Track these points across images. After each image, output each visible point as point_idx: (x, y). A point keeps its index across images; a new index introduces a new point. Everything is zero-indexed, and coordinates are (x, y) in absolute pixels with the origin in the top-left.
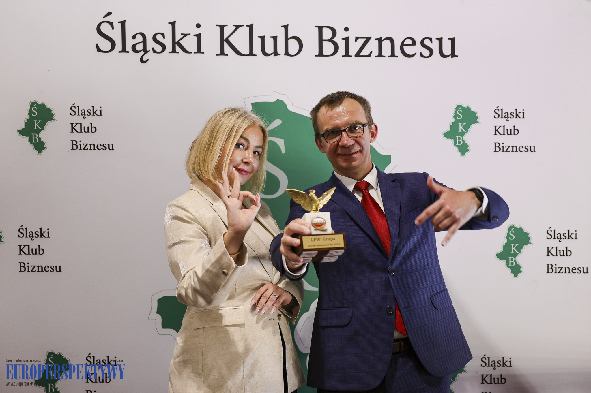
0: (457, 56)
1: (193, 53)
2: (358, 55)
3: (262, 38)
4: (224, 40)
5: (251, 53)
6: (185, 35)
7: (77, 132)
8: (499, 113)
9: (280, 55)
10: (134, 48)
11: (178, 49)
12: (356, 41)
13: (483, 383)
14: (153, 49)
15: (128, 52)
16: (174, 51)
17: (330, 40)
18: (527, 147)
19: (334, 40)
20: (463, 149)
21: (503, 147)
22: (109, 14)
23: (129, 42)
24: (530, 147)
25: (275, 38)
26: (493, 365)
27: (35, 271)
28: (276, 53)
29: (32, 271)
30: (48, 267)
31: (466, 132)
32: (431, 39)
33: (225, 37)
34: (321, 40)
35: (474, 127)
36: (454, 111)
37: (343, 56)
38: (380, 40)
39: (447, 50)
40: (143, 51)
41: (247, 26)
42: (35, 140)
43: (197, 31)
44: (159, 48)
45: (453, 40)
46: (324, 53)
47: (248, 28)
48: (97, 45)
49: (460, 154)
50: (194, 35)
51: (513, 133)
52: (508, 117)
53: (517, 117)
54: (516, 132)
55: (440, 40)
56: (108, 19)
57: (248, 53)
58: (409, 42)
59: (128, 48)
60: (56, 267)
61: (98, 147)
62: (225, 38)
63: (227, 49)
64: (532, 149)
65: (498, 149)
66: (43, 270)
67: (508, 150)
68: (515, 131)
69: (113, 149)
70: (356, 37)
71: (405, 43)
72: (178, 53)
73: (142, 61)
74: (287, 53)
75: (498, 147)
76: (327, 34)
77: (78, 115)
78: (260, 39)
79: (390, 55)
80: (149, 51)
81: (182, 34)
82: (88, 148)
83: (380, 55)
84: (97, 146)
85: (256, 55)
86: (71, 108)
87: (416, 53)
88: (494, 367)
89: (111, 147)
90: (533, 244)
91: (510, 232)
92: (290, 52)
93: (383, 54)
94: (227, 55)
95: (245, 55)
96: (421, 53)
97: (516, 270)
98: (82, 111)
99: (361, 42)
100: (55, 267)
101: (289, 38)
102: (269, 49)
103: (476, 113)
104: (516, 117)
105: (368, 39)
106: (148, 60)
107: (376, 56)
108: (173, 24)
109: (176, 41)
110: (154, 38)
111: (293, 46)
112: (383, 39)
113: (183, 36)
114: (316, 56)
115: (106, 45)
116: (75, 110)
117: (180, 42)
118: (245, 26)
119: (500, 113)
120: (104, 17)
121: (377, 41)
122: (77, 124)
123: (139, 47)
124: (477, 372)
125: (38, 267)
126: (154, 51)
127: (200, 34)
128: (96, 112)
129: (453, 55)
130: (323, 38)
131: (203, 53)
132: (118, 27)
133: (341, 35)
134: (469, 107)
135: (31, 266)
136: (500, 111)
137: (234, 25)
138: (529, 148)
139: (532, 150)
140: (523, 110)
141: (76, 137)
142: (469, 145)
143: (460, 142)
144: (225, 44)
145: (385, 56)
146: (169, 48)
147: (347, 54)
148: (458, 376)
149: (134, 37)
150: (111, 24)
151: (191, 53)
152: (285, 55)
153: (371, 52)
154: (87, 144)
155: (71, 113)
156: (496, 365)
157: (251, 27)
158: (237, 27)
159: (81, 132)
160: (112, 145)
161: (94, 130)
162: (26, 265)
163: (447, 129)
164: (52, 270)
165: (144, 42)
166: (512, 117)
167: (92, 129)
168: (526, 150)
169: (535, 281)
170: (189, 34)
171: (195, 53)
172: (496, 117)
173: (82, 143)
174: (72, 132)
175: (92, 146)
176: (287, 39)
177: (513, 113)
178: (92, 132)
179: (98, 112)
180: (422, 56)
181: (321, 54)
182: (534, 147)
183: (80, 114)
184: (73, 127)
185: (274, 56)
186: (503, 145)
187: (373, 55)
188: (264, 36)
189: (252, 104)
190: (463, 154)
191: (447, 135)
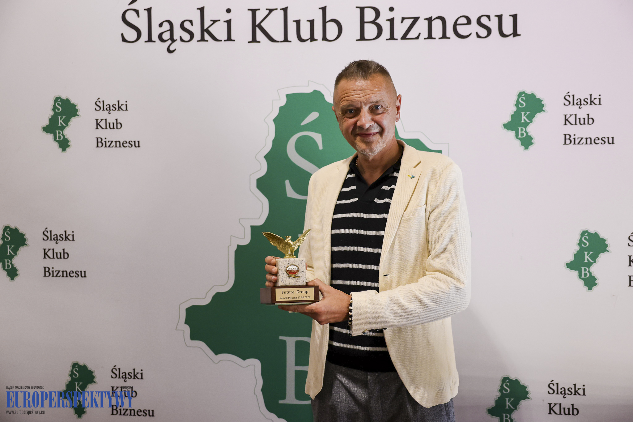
0: (520, 35)
1: (223, 41)
2: (404, 37)
3: (298, 22)
4: (256, 26)
5: (286, 40)
6: (214, 22)
7: (102, 128)
8: (570, 100)
9: (317, 40)
10: (160, 37)
11: (207, 36)
12: (402, 22)
13: (550, 413)
14: (181, 37)
15: (155, 42)
16: (203, 39)
17: (373, 22)
18: (603, 139)
19: (377, 21)
20: (527, 142)
21: (575, 139)
23: (156, 31)
24: (608, 138)
25: (312, 22)
26: (563, 392)
27: (60, 276)
28: (312, 39)
29: (56, 276)
30: (73, 272)
31: (530, 123)
32: (489, 17)
33: (257, 23)
34: (363, 22)
35: (539, 117)
36: (515, 98)
37: (387, 39)
38: (430, 20)
39: (508, 28)
40: (170, 40)
41: (281, 9)
42: (60, 137)
43: (227, 17)
44: (186, 37)
45: (515, 17)
46: (366, 37)
47: (282, 11)
48: (122, 34)
49: (523, 147)
50: (224, 21)
51: (586, 122)
52: (581, 105)
54: (591, 121)
55: (500, 17)
56: (133, 6)
57: (283, 39)
58: (464, 21)
59: (155, 37)
60: (81, 272)
63: (260, 35)
64: (611, 141)
65: (568, 142)
66: (68, 275)
67: (581, 143)
68: (589, 120)
69: (139, 146)
71: (458, 22)
72: (207, 41)
73: (170, 51)
74: (325, 38)
75: (568, 139)
76: (370, 15)
77: (103, 110)
78: (295, 23)
79: (441, 36)
80: (176, 40)
82: (113, 146)
83: (430, 37)
84: (123, 143)
85: (290, 42)
86: (96, 103)
87: (471, 33)
88: (564, 395)
89: (137, 144)
90: (611, 252)
91: (583, 238)
92: (329, 37)
93: (433, 36)
94: (259, 42)
95: (279, 42)
96: (477, 33)
97: (590, 282)
98: (107, 106)
99: (408, 22)
101: (327, 21)
102: (305, 34)
103: (542, 100)
104: (591, 104)
105: (416, 19)
106: (175, 50)
107: (425, 39)
108: (202, 10)
109: (205, 29)
110: (182, 26)
111: (332, 30)
112: (433, 19)
113: (212, 22)
114: (357, 40)
115: (131, 35)
116: (100, 105)
118: (279, 9)
120: (129, 4)
121: (426, 21)
122: (102, 120)
123: (166, 36)
124: (543, 400)
125: (63, 272)
126: (182, 40)
127: (231, 19)
128: (121, 107)
129: (515, 34)
130: (366, 20)
131: (234, 40)
132: (144, 15)
133: (385, 15)
134: (534, 93)
135: (56, 271)
136: (572, 97)
137: (267, 9)
138: (606, 140)
140: (600, 95)
141: (102, 133)
142: (533, 138)
143: (522, 134)
144: (258, 30)
145: (435, 38)
146: (197, 36)
147: (392, 37)
148: (520, 404)
149: (161, 25)
150: (137, 12)
151: (221, 41)
152: (323, 40)
153: (420, 34)
154: (112, 142)
155: (95, 108)
156: (566, 392)
157: (285, 10)
158: (271, 11)
159: (106, 128)
160: (139, 142)
161: (119, 126)
162: (51, 270)
163: (508, 119)
164: (77, 276)
165: (171, 30)
166: (585, 103)
167: (117, 125)
168: (603, 142)
169: (613, 296)
170: (219, 20)
171: (225, 41)
172: (566, 104)
173: (107, 140)
174: (97, 128)
175: (118, 143)
176: (324, 23)
177: (587, 99)
178: (117, 128)
179: (124, 107)
180: (478, 36)
181: (362, 38)
182: (613, 138)
183: (105, 109)
184: (98, 123)
185: (311, 41)
186: (574, 137)
187: (422, 37)
188: (300, 20)
189: (286, 95)
190: (526, 148)
191: (507, 126)
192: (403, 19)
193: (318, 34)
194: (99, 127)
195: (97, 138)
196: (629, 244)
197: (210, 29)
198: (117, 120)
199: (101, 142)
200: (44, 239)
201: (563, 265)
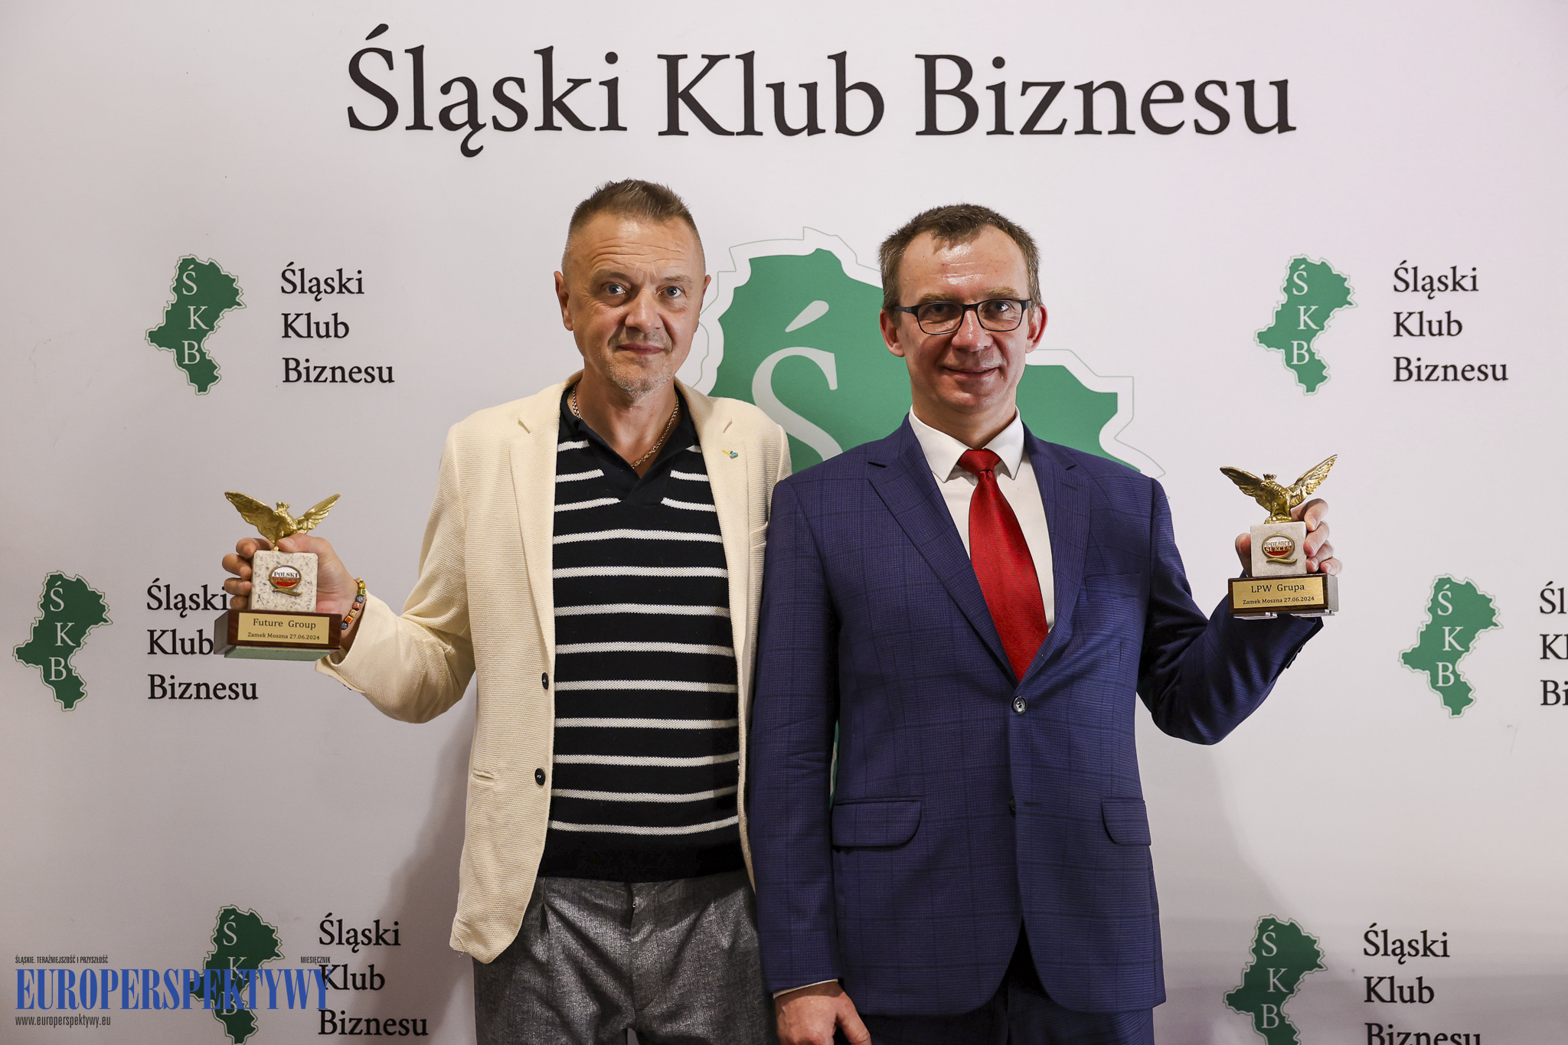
0: (1294, 129)
1: (598, 129)
2: (1028, 129)
3: (778, 89)
4: (677, 96)
5: (749, 129)
6: (577, 83)
7: (299, 335)
8: (1407, 279)
9: (824, 131)
10: (444, 116)
11: (558, 118)
12: (1023, 93)
13: (1369, 1000)
14: (494, 118)
15: (431, 128)
16: (548, 124)
17: (956, 92)
18: (1483, 368)
19: (965, 90)
20: (1311, 374)
21: (1419, 368)
22: (382, 29)
23: (434, 103)
24: (1494, 367)
25: (811, 89)
26: (1398, 951)
27: (190, 697)
28: (813, 128)
29: (181, 697)
30: (224, 688)
31: (1318, 330)
32: (1222, 85)
33: (681, 88)
34: (931, 92)
35: (1339, 317)
36: (1285, 273)
37: (989, 133)
38: (1088, 90)
39: (1266, 112)
40: (468, 125)
41: (737, 57)
42: (192, 357)
43: (609, 72)
44: (509, 118)
45: (1282, 86)
46: (940, 127)
47: (741, 62)
48: (350, 110)
49: (1303, 387)
50: (601, 83)
51: (1445, 330)
52: (1432, 290)
53: (1458, 287)
54: (1454, 328)
55: (1248, 87)
56: (378, 42)
57: (742, 129)
58: (1165, 92)
59: (431, 117)
60: (244, 686)
61: (354, 375)
63: (686, 117)
65: (1404, 374)
66: (211, 695)
67: (1434, 377)
68: (1451, 326)
69: (390, 380)
70: (1024, 83)
71: (1153, 97)
72: (560, 129)
73: (467, 152)
74: (842, 128)
75: (1404, 369)
76: (948, 75)
77: (303, 291)
78: (771, 91)
79: (1114, 127)
80: (485, 125)
81: (569, 80)
82: (327, 378)
83: (1088, 128)
84: (351, 372)
85: (761, 134)
86: (283, 275)
87: (1183, 123)
88: (1400, 956)
89: (385, 375)
90: (1503, 627)
91: (1440, 595)
92: (851, 124)
93: (1096, 127)
94: (686, 134)
95: (732, 134)
96: (1196, 122)
97: (1457, 697)
98: (310, 281)
99: (1037, 94)
100: (241, 687)
101: (847, 87)
102: (796, 116)
103: (1346, 279)
104: (1454, 289)
105: (1055, 88)
106: (482, 148)
107: (1077, 133)
108: (547, 54)
109: (554, 99)
110: (498, 92)
111: (859, 108)
112: (1094, 87)
113: (571, 84)
114: (918, 133)
115: (372, 110)
116: (294, 280)
117: (565, 100)
118: (733, 57)
119: (1410, 278)
120: (367, 39)
121: (1080, 93)
122: (298, 315)
123: (459, 115)
124: (1353, 970)
125: (198, 686)
126: (497, 125)
127: (617, 79)
128: (347, 284)
129: (1283, 125)
130: (938, 87)
131: (625, 129)
132: (404, 64)
133: (983, 77)
134: (1328, 263)
135: (180, 684)
136: (1411, 272)
137: (703, 56)
138: (1489, 371)
139: (1499, 374)
140: (1474, 269)
141: (297, 348)
142: (1326, 365)
143: (1301, 357)
144: (682, 106)
145: (1100, 133)
146: (536, 116)
147: (1000, 128)
148: (1301, 980)
149: (446, 89)
150: (387, 56)
151: (593, 129)
152: (837, 131)
153: (1065, 121)
154: (324, 368)
155: (282, 288)
156: (1405, 952)
157: (748, 59)
158: (713, 60)
159: (309, 336)
160: (390, 369)
161: (341, 330)
162: (168, 681)
163: (1268, 321)
164: (231, 696)
165: (472, 101)
166: (1442, 287)
167: (338, 328)
168: (1482, 377)
169: (1509, 726)
170: (589, 80)
171: (602, 129)
172: (1398, 288)
173: (311, 365)
174: (286, 335)
175: (338, 373)
176: (841, 90)
177: (1446, 277)
178: (336, 335)
179: (353, 286)
180: (1199, 129)
181: (931, 128)
182: (1504, 367)
183: (306, 290)
184: (289, 323)
185: (809, 135)
186: (1418, 363)
187: (1069, 129)
188: (783, 84)
189: (750, 260)
190: (1311, 389)
191: (1266, 338)
192: (1026, 86)
193: (827, 117)
195: (287, 360)
196: (1541, 607)
197: (566, 100)
200: (149, 607)
201: (1396, 658)
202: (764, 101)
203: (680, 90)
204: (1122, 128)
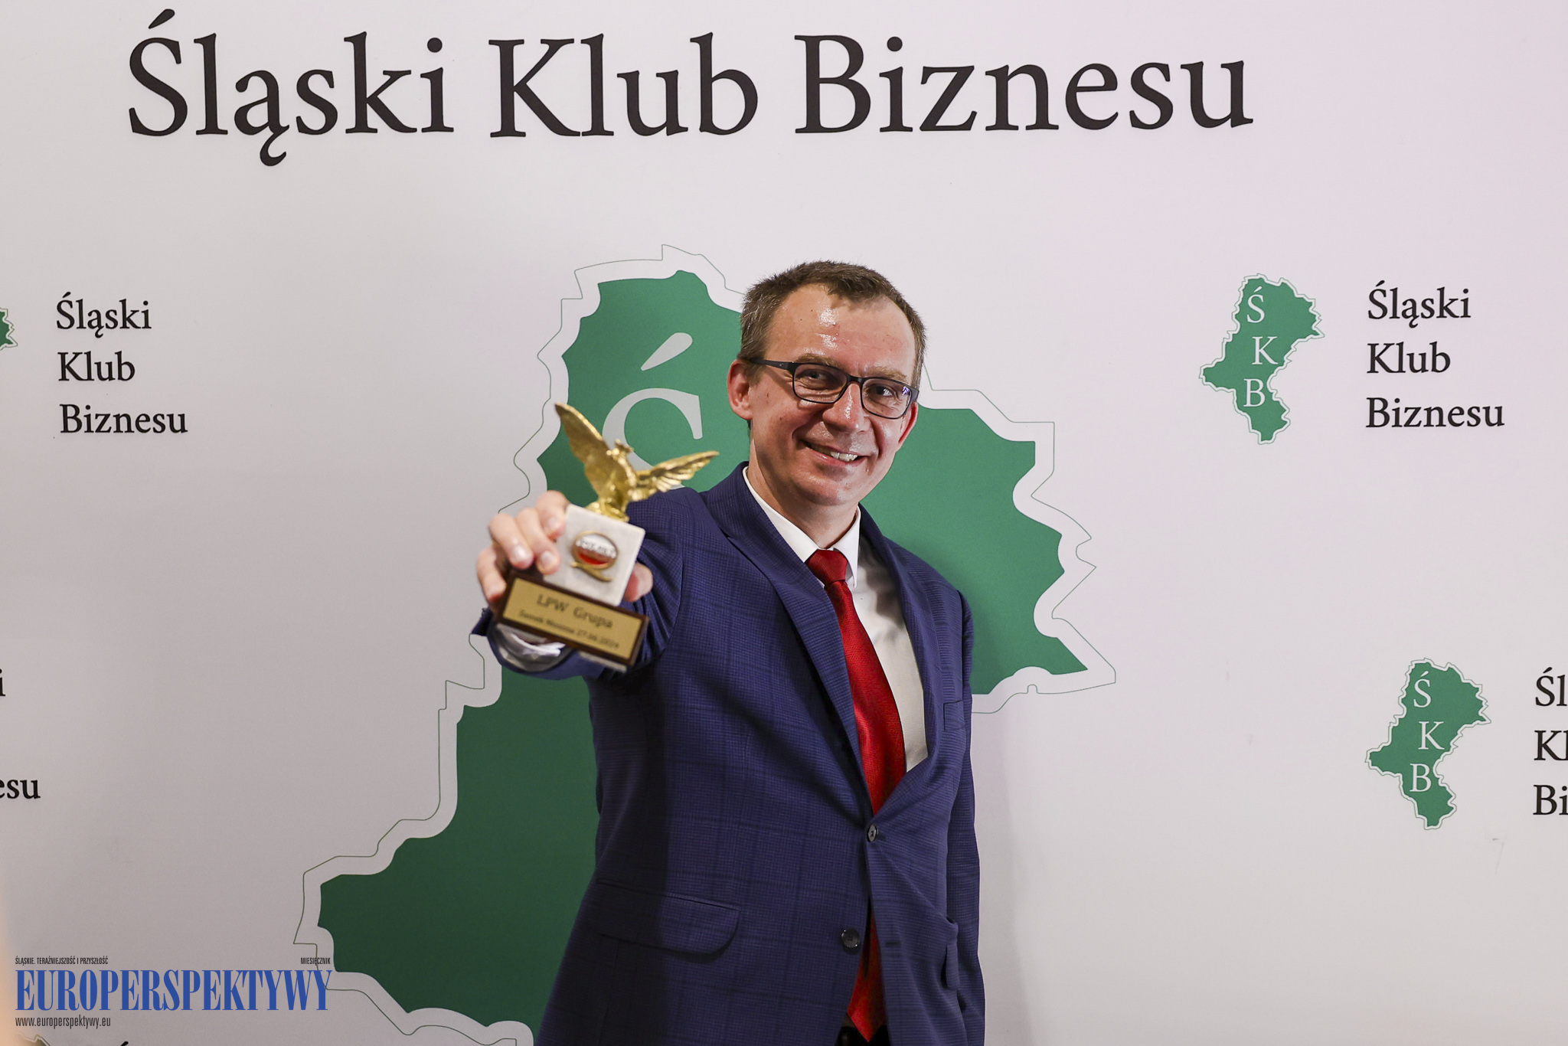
0: (1251, 121)
1: (419, 130)
2: (931, 124)
3: (632, 79)
4: (513, 89)
5: (598, 128)
6: (394, 76)
7: (78, 378)
8: (1384, 303)
9: (686, 129)
10: (241, 118)
11: (373, 118)
12: (924, 81)
14: (299, 119)
15: (225, 132)
16: (361, 126)
17: (844, 80)
18: (1474, 411)
19: (856, 78)
20: (1268, 419)
21: (1397, 411)
22: (167, 15)
23: (228, 103)
24: (1487, 410)
25: (671, 79)
28: (673, 125)
31: (1276, 366)
32: (1164, 69)
33: (517, 78)
34: (814, 81)
35: (1302, 350)
36: (1237, 296)
37: (882, 130)
38: (1002, 76)
39: (1217, 101)
40: (268, 128)
41: (583, 42)
43: (432, 62)
44: (315, 118)
45: (1236, 70)
46: (825, 122)
47: (587, 48)
48: (132, 112)
49: (1258, 434)
50: (423, 76)
51: (1429, 365)
52: (1415, 316)
53: (1445, 313)
54: (1441, 362)
55: (1196, 70)
56: (163, 31)
57: (589, 127)
58: (1095, 78)
59: (226, 119)
60: (25, 784)
61: (141, 424)
62: (517, 80)
63: (523, 114)
64: (1492, 417)
65: (1379, 419)
67: (1414, 422)
68: (1437, 360)
69: (183, 430)
70: (925, 68)
71: (1081, 83)
72: (375, 131)
73: (267, 160)
74: (707, 125)
75: (1379, 412)
76: (833, 60)
77: (81, 326)
78: (623, 82)
79: (1033, 122)
80: (288, 127)
81: (385, 73)
82: (110, 428)
83: (1002, 122)
84: (138, 422)
85: (611, 134)
86: (59, 308)
87: (1117, 114)
89: (177, 425)
90: (1491, 721)
91: (1416, 686)
92: (718, 121)
93: (1011, 122)
94: (523, 134)
95: (577, 134)
96: (1132, 113)
97: (1434, 804)
98: (90, 314)
99: (941, 82)
100: (21, 785)
101: (713, 76)
102: (653, 112)
103: (1311, 304)
104: (1442, 316)
105: (963, 74)
106: (284, 154)
107: (988, 128)
108: (359, 42)
109: (368, 96)
110: (303, 88)
111: (728, 101)
112: (1010, 72)
113: (388, 78)
114: (798, 131)
115: (157, 112)
116: (71, 314)
117: (380, 96)
118: (577, 41)
119: (1388, 302)
120: (150, 27)
121: (992, 80)
122: (77, 355)
123: (258, 116)
126: (302, 128)
127: (441, 70)
128: (131, 318)
129: (1237, 117)
130: (822, 75)
131: (451, 130)
132: (193, 56)
133: (876, 62)
134: (1289, 284)
136: (1390, 294)
137: (543, 41)
138: (1482, 415)
139: (1494, 419)
140: (1466, 291)
141: (76, 393)
142: (1285, 408)
143: (1255, 399)
144: (518, 101)
145: (1016, 128)
146: (347, 116)
147: (896, 123)
149: (242, 86)
150: (174, 47)
151: (414, 130)
152: (702, 130)
153: (974, 114)
154: (107, 416)
155: (58, 322)
157: (595, 44)
158: (554, 46)
159: (89, 378)
160: (182, 416)
161: (126, 371)
163: (1216, 355)
164: (13, 794)
165: (272, 99)
166: (1427, 313)
167: (122, 369)
168: (1473, 421)
169: (1494, 839)
170: (409, 72)
171: (424, 130)
172: (1374, 314)
173: (93, 412)
174: (64, 378)
175: (124, 422)
176: (707, 80)
177: (1432, 301)
178: (120, 378)
179: (138, 319)
180: (1136, 122)
181: (813, 125)
182: (1499, 409)
183: (85, 324)
184: (66, 363)
185: (668, 134)
186: (1396, 406)
187: (979, 124)
188: (637, 73)
189: (599, 285)
190: (1267, 436)
191: (1214, 375)
192: (928, 72)
193: (689, 112)
194: (68, 375)
195: (65, 407)
196: (1537, 699)
198: (119, 354)
199: (74, 417)
201: (1363, 756)
202: (615, 93)
203: (516, 82)
204: (1042, 122)
